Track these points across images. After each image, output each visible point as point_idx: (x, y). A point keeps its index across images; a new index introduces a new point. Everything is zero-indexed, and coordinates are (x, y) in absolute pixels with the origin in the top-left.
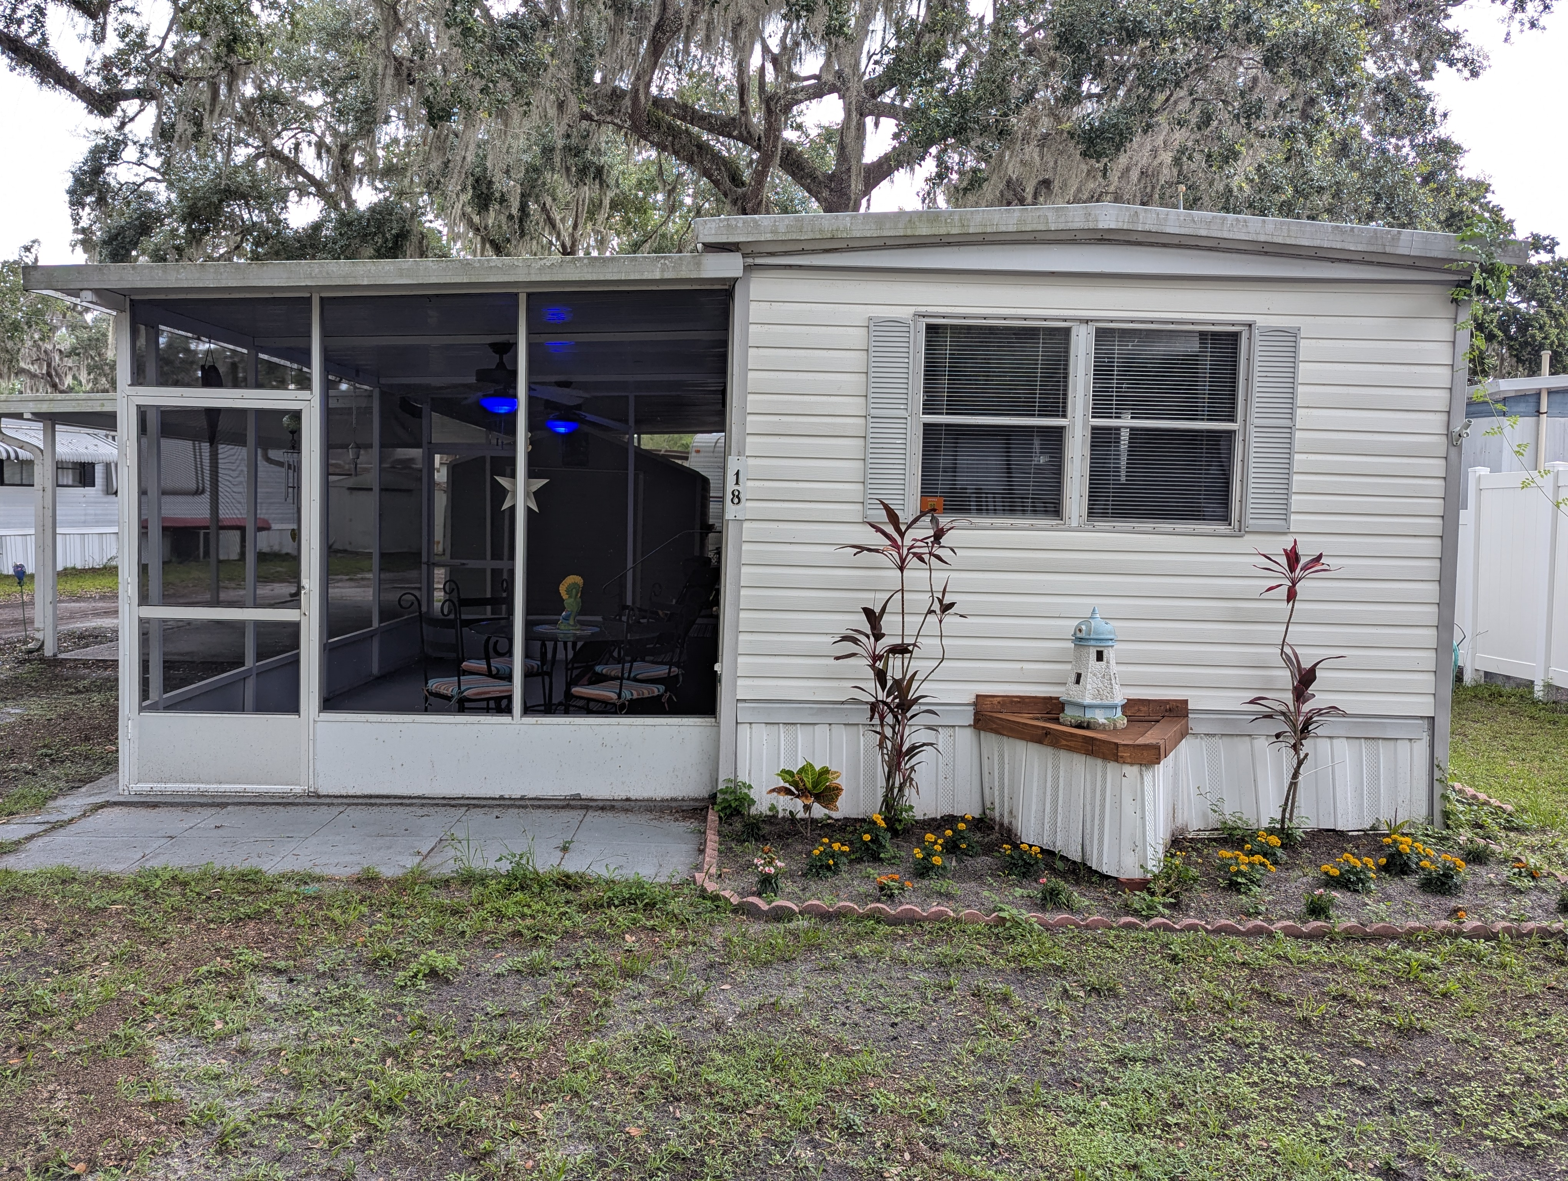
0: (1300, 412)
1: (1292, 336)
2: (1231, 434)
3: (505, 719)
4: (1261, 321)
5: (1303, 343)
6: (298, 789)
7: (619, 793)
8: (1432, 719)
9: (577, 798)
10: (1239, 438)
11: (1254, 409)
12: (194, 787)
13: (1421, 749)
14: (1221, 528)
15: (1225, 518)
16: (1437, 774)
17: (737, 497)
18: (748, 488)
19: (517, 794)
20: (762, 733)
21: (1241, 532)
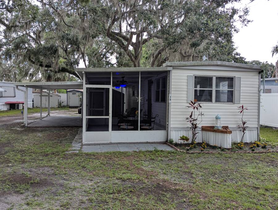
0: (241, 88)
1: (240, 78)
2: (233, 91)
3: (138, 131)
4: (236, 76)
5: (241, 79)
6: (108, 142)
7: (153, 141)
8: (257, 128)
9: (147, 142)
10: (234, 91)
11: (236, 87)
12: (94, 142)
13: (256, 131)
14: (232, 103)
15: (232, 102)
16: (258, 135)
17: (170, 99)
18: (172, 98)
19: (139, 142)
20: (174, 132)
21: (234, 103)
